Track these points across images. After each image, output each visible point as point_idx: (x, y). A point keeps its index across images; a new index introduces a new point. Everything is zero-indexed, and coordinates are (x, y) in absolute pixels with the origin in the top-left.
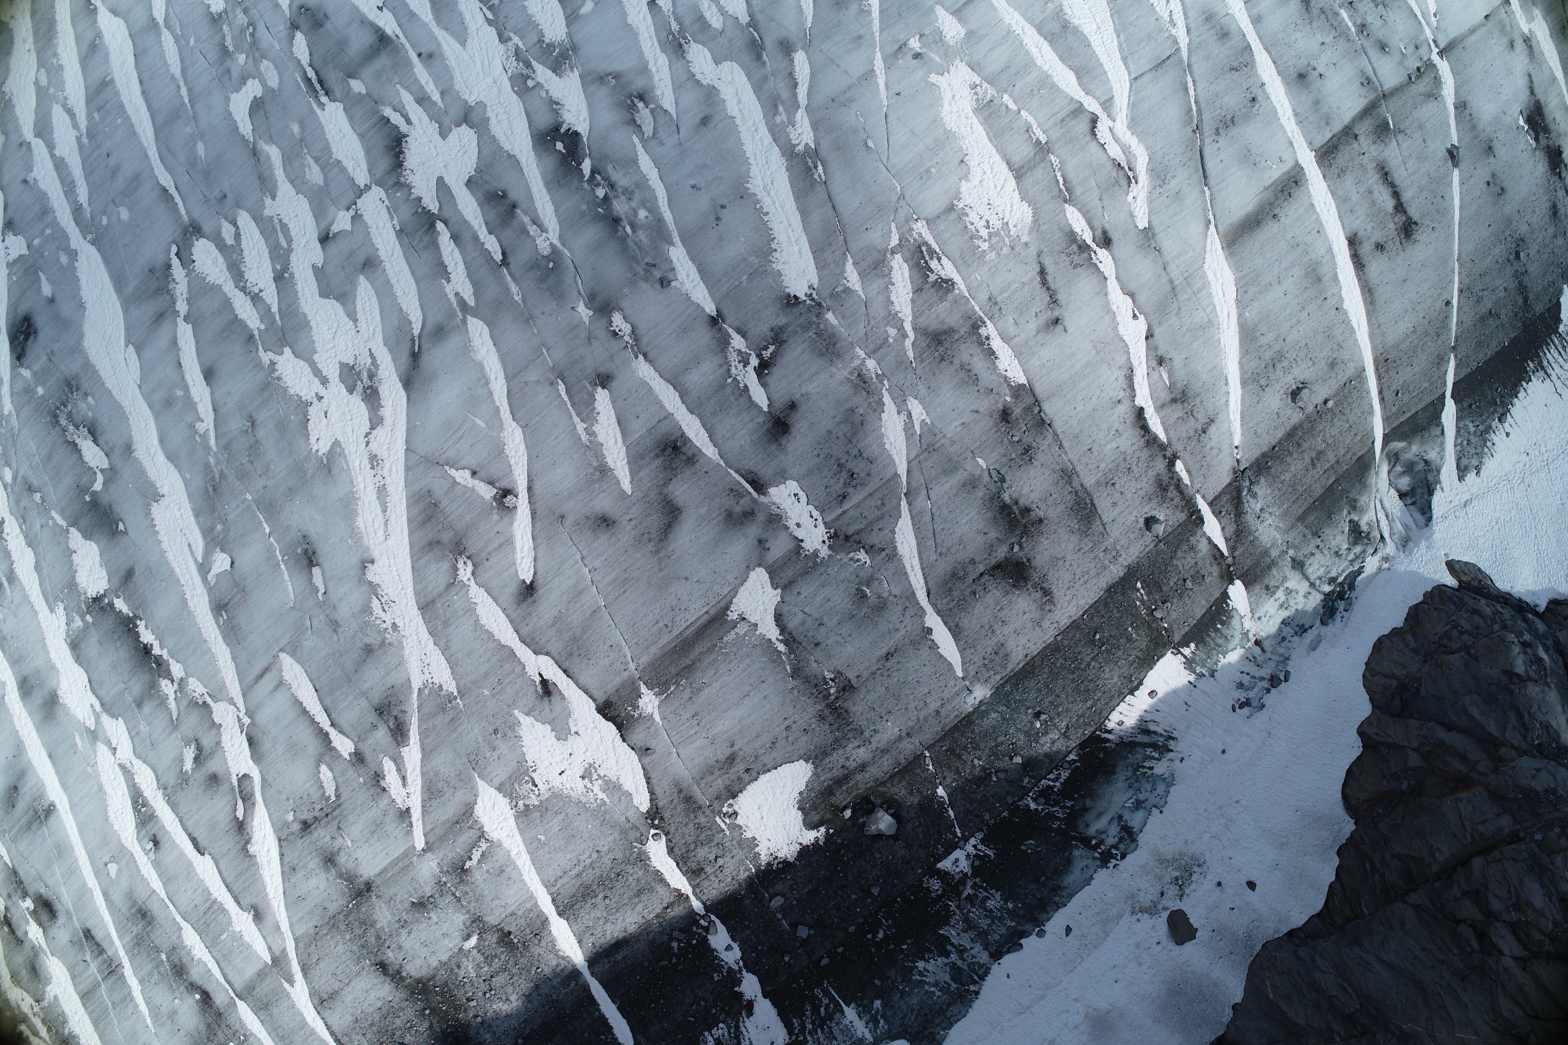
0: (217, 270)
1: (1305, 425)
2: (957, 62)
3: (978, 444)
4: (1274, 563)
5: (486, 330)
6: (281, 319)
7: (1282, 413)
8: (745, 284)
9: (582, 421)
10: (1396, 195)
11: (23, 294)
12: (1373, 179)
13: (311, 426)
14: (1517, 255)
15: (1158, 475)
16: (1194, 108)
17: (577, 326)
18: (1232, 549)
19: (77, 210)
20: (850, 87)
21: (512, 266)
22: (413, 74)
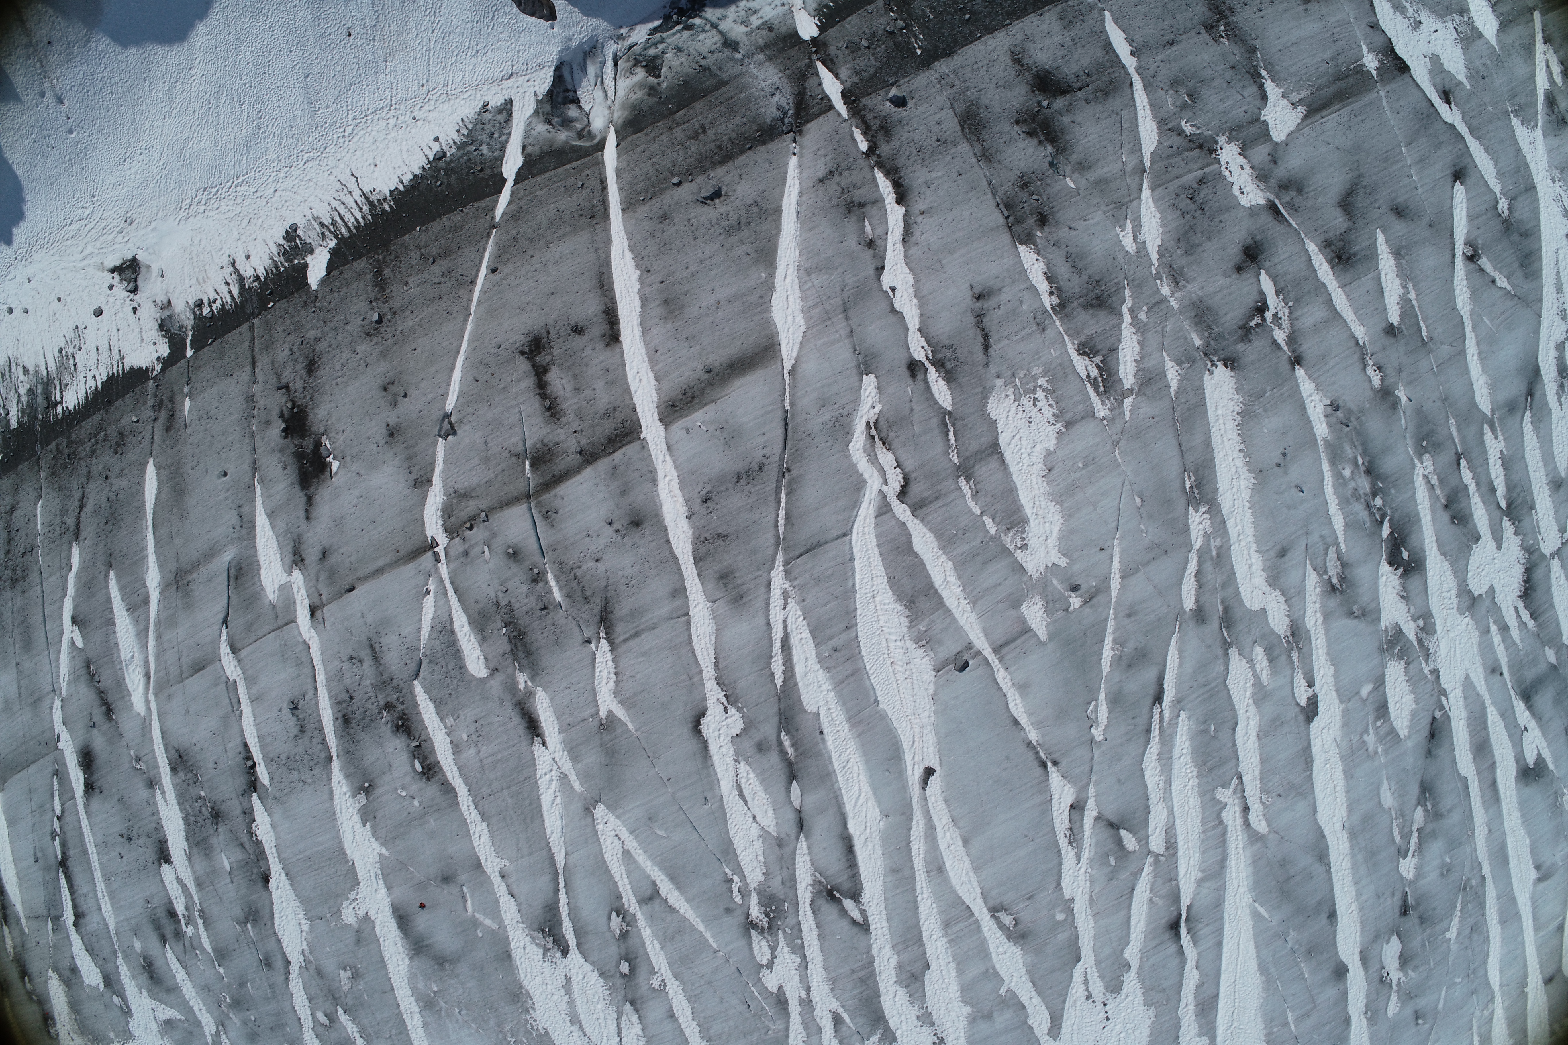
1: (708, 164)
2: (1035, 576)
3: (1073, 200)
4: (762, 49)
5: (1478, 399)
7: (736, 179)
8: (1269, 388)
9: (1410, 301)
12: (569, 403)
14: (380, 321)
15: (888, 142)
16: (783, 495)
17: (1409, 384)
18: (811, 66)
20: (1148, 563)
21: (1454, 451)
22: (1508, 657)
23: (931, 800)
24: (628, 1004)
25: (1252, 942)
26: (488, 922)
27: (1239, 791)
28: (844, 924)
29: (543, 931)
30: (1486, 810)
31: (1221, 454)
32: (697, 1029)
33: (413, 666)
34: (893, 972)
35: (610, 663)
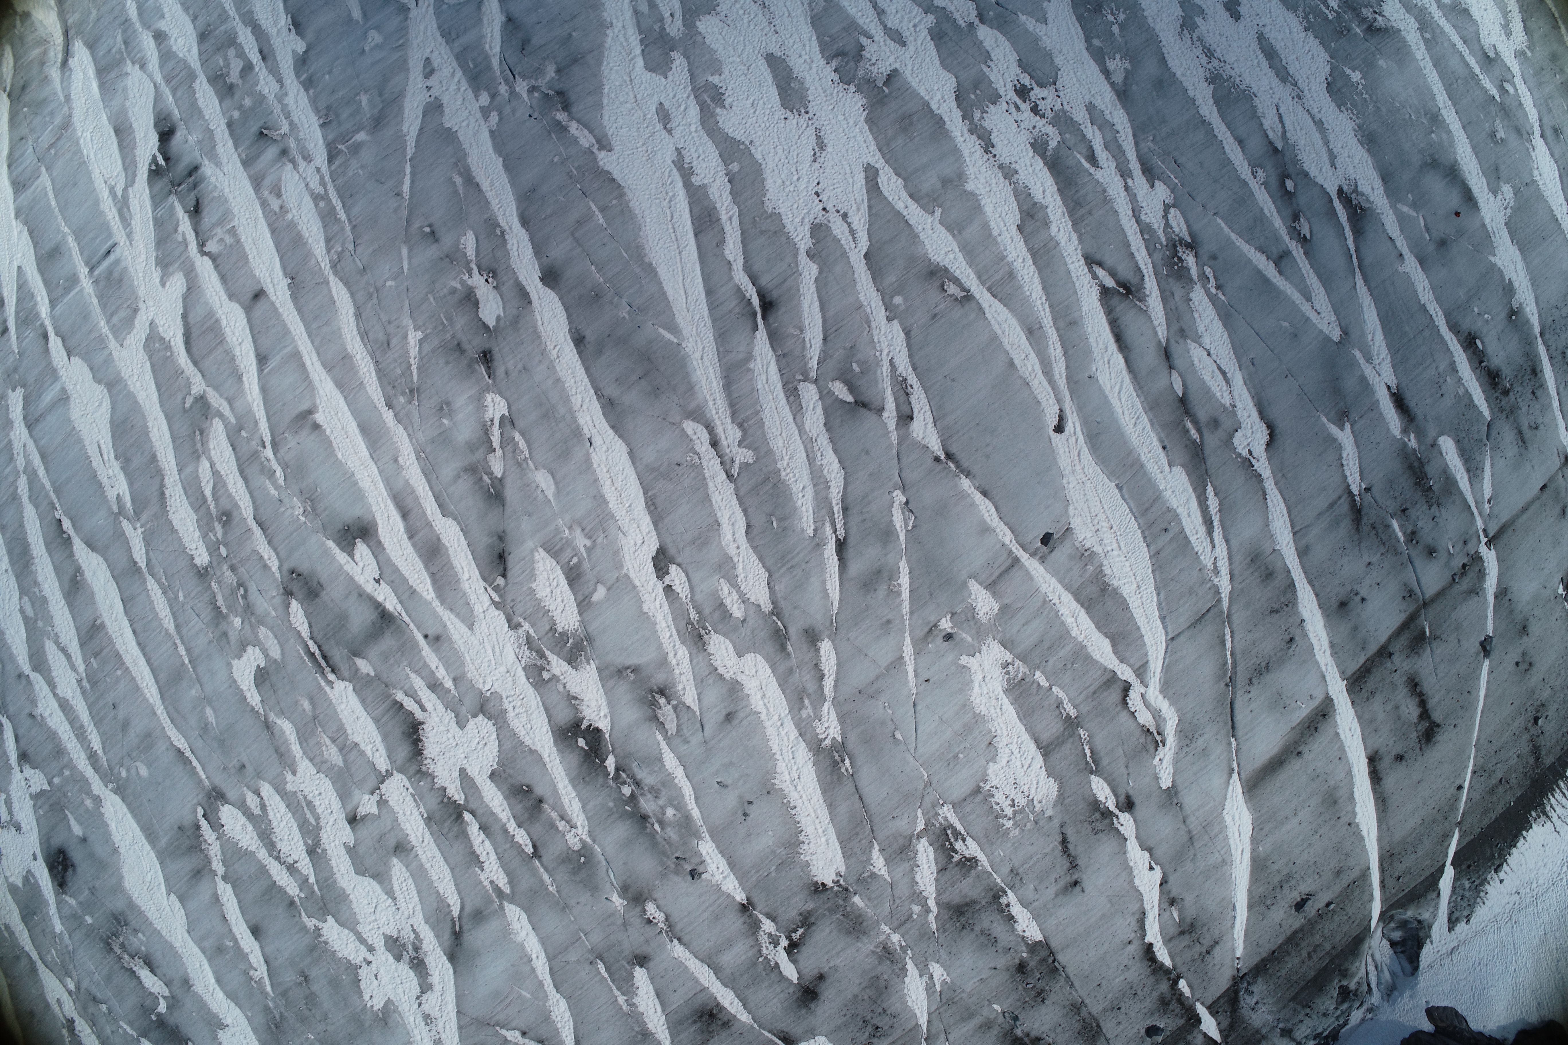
0: (248, 837)
1: (1306, 928)
2: (990, 640)
3: (994, 994)
4: (1264, 1038)
5: (524, 916)
6: (320, 890)
7: (1284, 923)
8: (773, 874)
9: (623, 994)
10: (1423, 703)
11: (53, 828)
12: (1402, 695)
13: (363, 985)
14: (1536, 720)
15: (1162, 994)
16: (1229, 662)
17: (611, 915)
18: (1225, 1037)
19: (92, 757)
20: (877, 678)
21: (544, 859)
22: (422, 657)
23: (1052, 400)
24: (1280, 148)
25: (671, 298)
26: (1405, 209)
27: (728, 462)
28: (1109, 261)
29: (1361, 209)
30: (407, 483)
31: (815, 799)
32: (1216, 132)
33: (1493, 433)
34: (1052, 217)
35: (1348, 474)
